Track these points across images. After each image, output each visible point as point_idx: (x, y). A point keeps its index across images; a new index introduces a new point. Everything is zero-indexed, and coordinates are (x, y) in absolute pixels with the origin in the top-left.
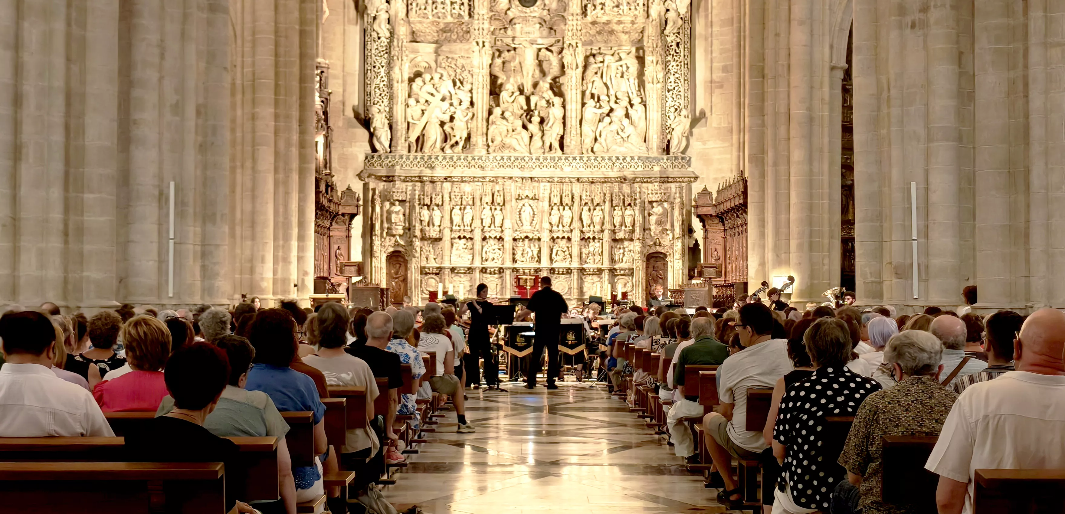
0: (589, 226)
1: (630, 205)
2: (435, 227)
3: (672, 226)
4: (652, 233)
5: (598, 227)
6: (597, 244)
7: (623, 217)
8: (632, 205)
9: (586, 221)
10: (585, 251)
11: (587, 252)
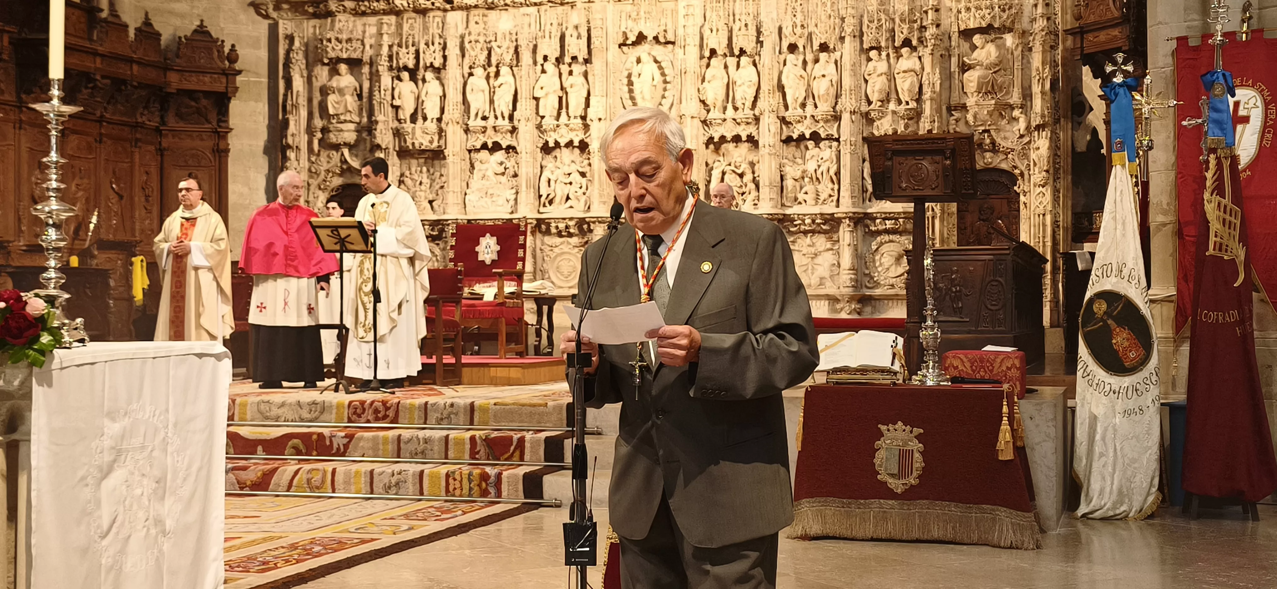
0: (803, 106)
1: (907, 43)
2: (428, 122)
3: (1027, 95)
4: (970, 117)
5: (824, 107)
6: (826, 152)
7: (891, 77)
8: (914, 42)
9: (795, 92)
10: (792, 171)
11: (798, 174)
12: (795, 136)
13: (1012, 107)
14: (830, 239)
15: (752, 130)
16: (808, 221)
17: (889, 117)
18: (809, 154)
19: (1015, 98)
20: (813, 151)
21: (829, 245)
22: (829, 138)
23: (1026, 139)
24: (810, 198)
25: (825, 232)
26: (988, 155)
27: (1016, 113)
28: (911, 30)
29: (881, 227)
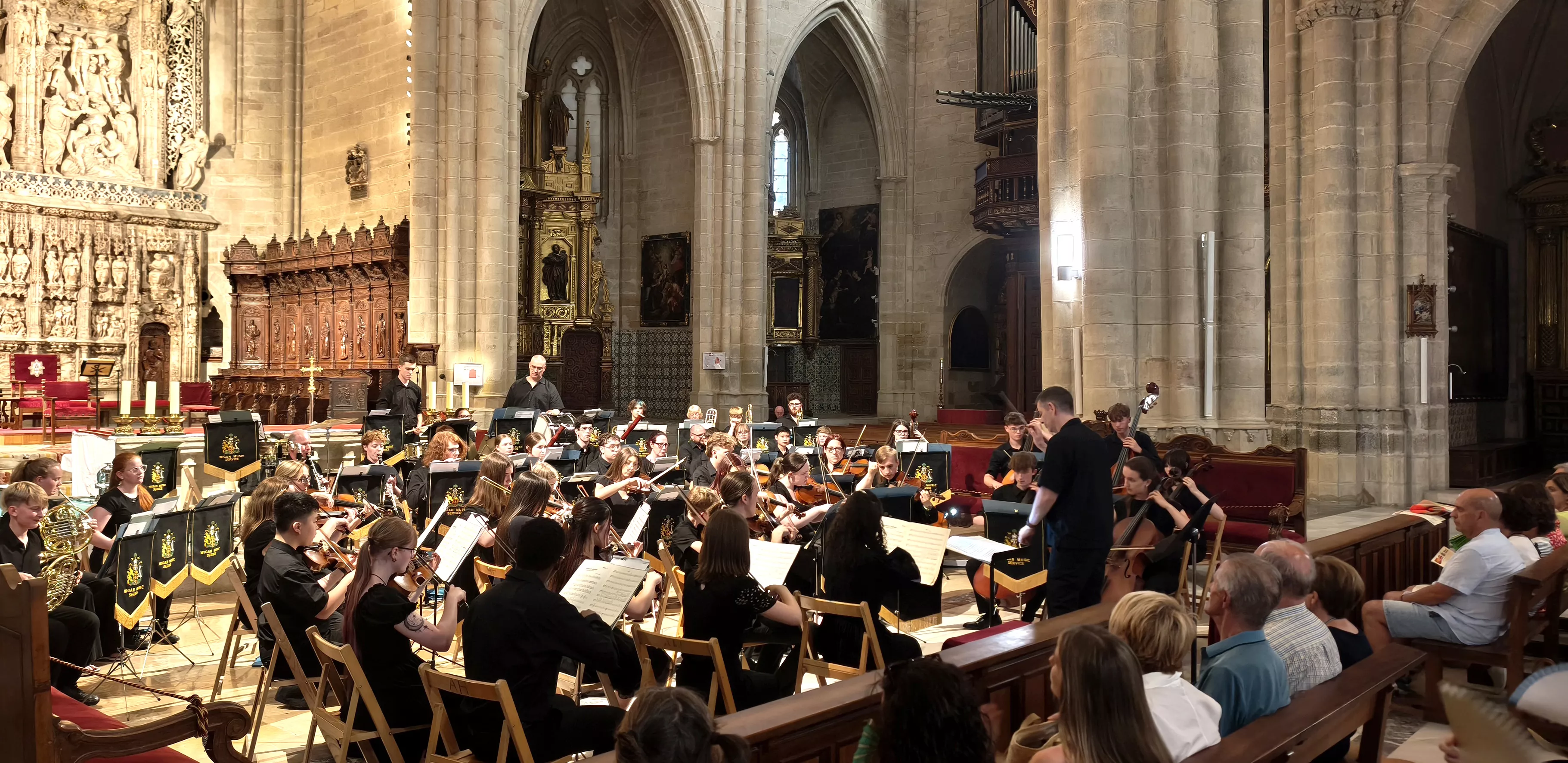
0: (57, 280)
1: (121, 253)
3: (181, 287)
5: (71, 283)
6: (68, 308)
7: (110, 270)
9: (52, 272)
10: (48, 317)
11: (52, 319)
12: (51, 297)
13: (173, 293)
14: (71, 356)
15: (23, 291)
16: (61, 346)
17: (110, 292)
18: (56, 308)
19: (176, 288)
20: (58, 306)
21: (69, 360)
22: (72, 301)
23: (180, 310)
24: (59, 333)
25: (68, 353)
26: (158, 315)
27: (176, 296)
28: (125, 247)
29: (103, 351)
